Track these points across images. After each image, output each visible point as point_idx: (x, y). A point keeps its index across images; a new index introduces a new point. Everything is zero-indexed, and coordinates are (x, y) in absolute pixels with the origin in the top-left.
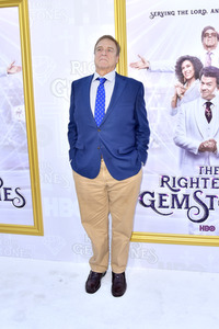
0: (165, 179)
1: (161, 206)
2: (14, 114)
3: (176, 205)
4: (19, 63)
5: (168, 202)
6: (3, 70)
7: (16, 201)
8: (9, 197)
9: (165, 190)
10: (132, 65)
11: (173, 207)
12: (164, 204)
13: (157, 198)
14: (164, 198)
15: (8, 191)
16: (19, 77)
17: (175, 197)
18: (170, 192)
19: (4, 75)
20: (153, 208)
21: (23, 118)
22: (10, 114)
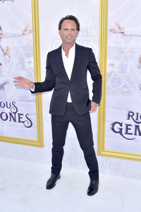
0: (131, 114)
1: (127, 133)
2: (26, 63)
3: (137, 133)
4: (31, 27)
5: (132, 130)
6: (20, 32)
7: (26, 123)
8: (21, 120)
9: (131, 122)
10: (111, 30)
11: (135, 134)
12: (129, 131)
13: (124, 127)
14: (129, 127)
15: (21, 116)
16: (30, 37)
17: (137, 127)
18: (134, 124)
19: (20, 36)
20: (121, 134)
21: (32, 66)
22: (24, 63)
